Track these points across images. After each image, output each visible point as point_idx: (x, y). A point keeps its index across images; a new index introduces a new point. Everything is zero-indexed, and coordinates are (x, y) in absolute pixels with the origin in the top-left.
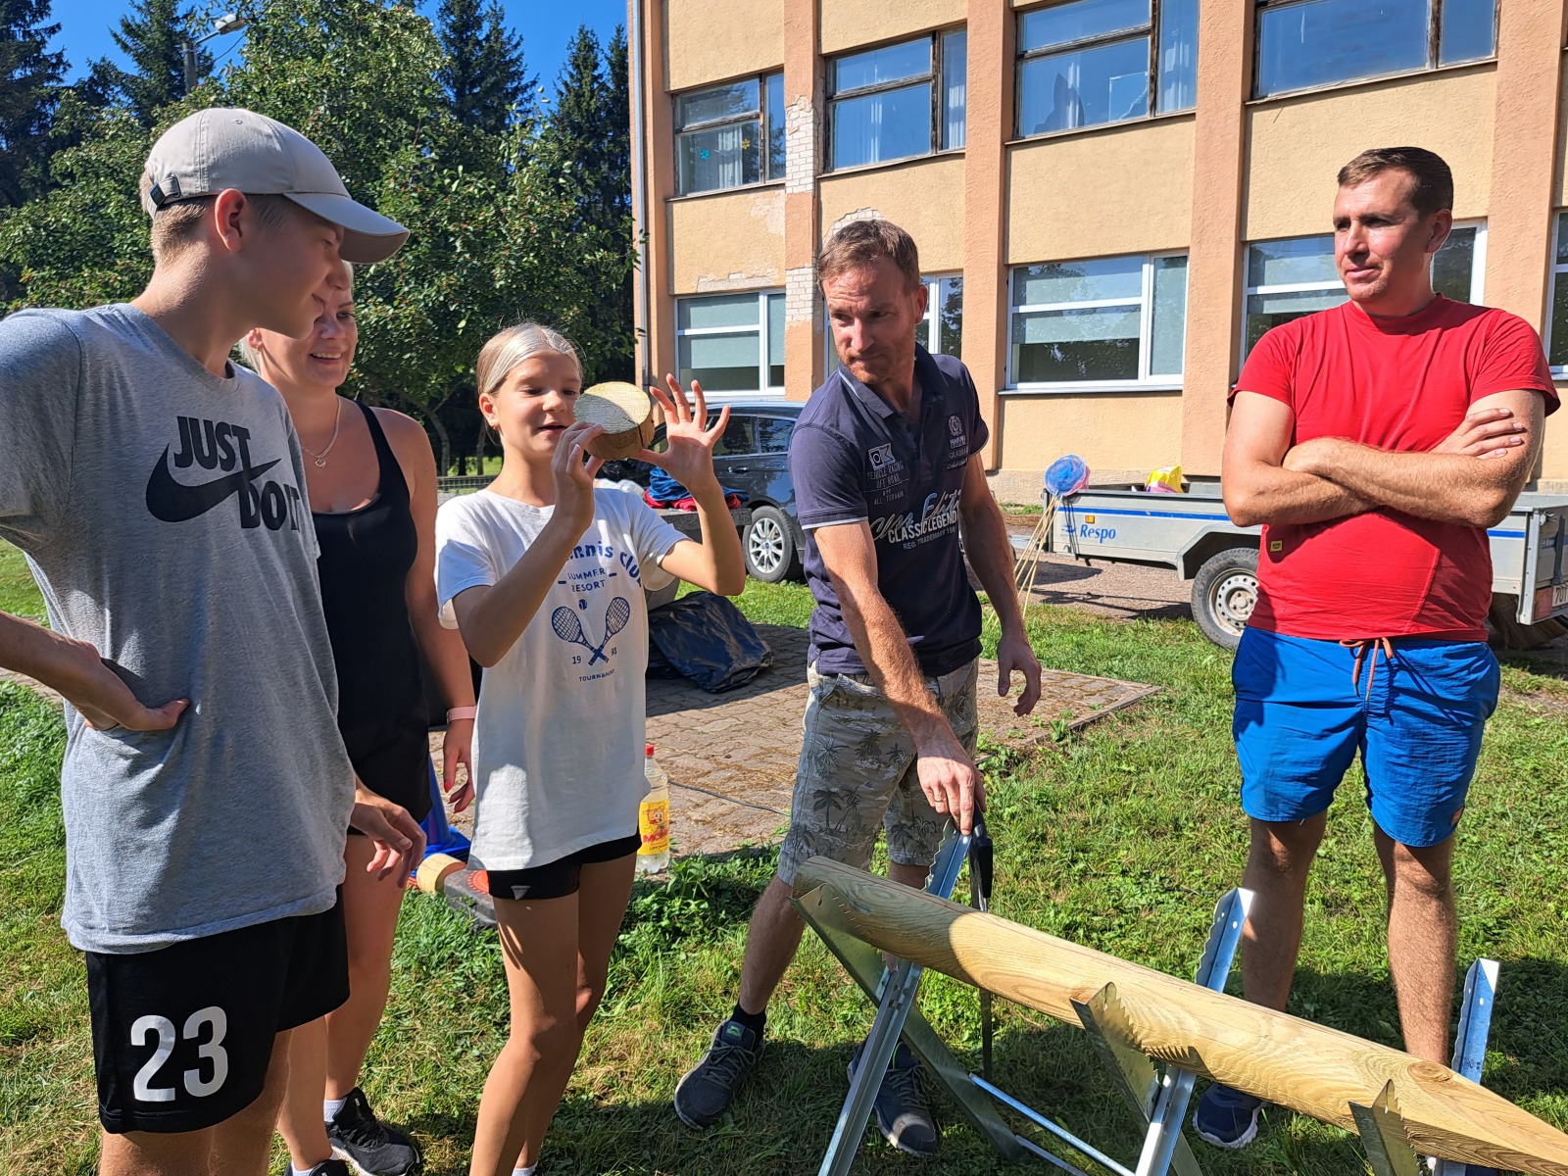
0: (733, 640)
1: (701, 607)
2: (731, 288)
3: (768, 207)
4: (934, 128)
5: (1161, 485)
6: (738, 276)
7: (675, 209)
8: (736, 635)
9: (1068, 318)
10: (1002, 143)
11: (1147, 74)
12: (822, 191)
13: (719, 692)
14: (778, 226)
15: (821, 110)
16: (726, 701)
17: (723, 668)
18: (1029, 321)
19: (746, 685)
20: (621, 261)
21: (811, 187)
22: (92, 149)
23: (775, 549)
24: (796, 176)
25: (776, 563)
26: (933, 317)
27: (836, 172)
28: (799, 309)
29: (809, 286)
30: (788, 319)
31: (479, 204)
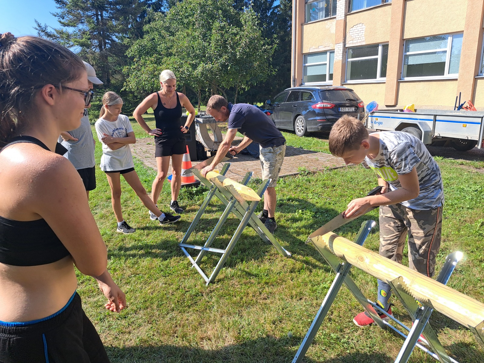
2: (319, 51)
3: (330, 25)
5: (407, 110)
6: (321, 47)
7: (304, 27)
12: (347, 19)
14: (333, 31)
18: (410, 57)
20: (271, 48)
21: (343, 18)
22: (152, 24)
23: (302, 127)
24: (339, 15)
25: (302, 131)
26: (379, 57)
27: (352, 12)
28: (338, 56)
29: (342, 49)
30: (335, 59)
31: (236, 35)
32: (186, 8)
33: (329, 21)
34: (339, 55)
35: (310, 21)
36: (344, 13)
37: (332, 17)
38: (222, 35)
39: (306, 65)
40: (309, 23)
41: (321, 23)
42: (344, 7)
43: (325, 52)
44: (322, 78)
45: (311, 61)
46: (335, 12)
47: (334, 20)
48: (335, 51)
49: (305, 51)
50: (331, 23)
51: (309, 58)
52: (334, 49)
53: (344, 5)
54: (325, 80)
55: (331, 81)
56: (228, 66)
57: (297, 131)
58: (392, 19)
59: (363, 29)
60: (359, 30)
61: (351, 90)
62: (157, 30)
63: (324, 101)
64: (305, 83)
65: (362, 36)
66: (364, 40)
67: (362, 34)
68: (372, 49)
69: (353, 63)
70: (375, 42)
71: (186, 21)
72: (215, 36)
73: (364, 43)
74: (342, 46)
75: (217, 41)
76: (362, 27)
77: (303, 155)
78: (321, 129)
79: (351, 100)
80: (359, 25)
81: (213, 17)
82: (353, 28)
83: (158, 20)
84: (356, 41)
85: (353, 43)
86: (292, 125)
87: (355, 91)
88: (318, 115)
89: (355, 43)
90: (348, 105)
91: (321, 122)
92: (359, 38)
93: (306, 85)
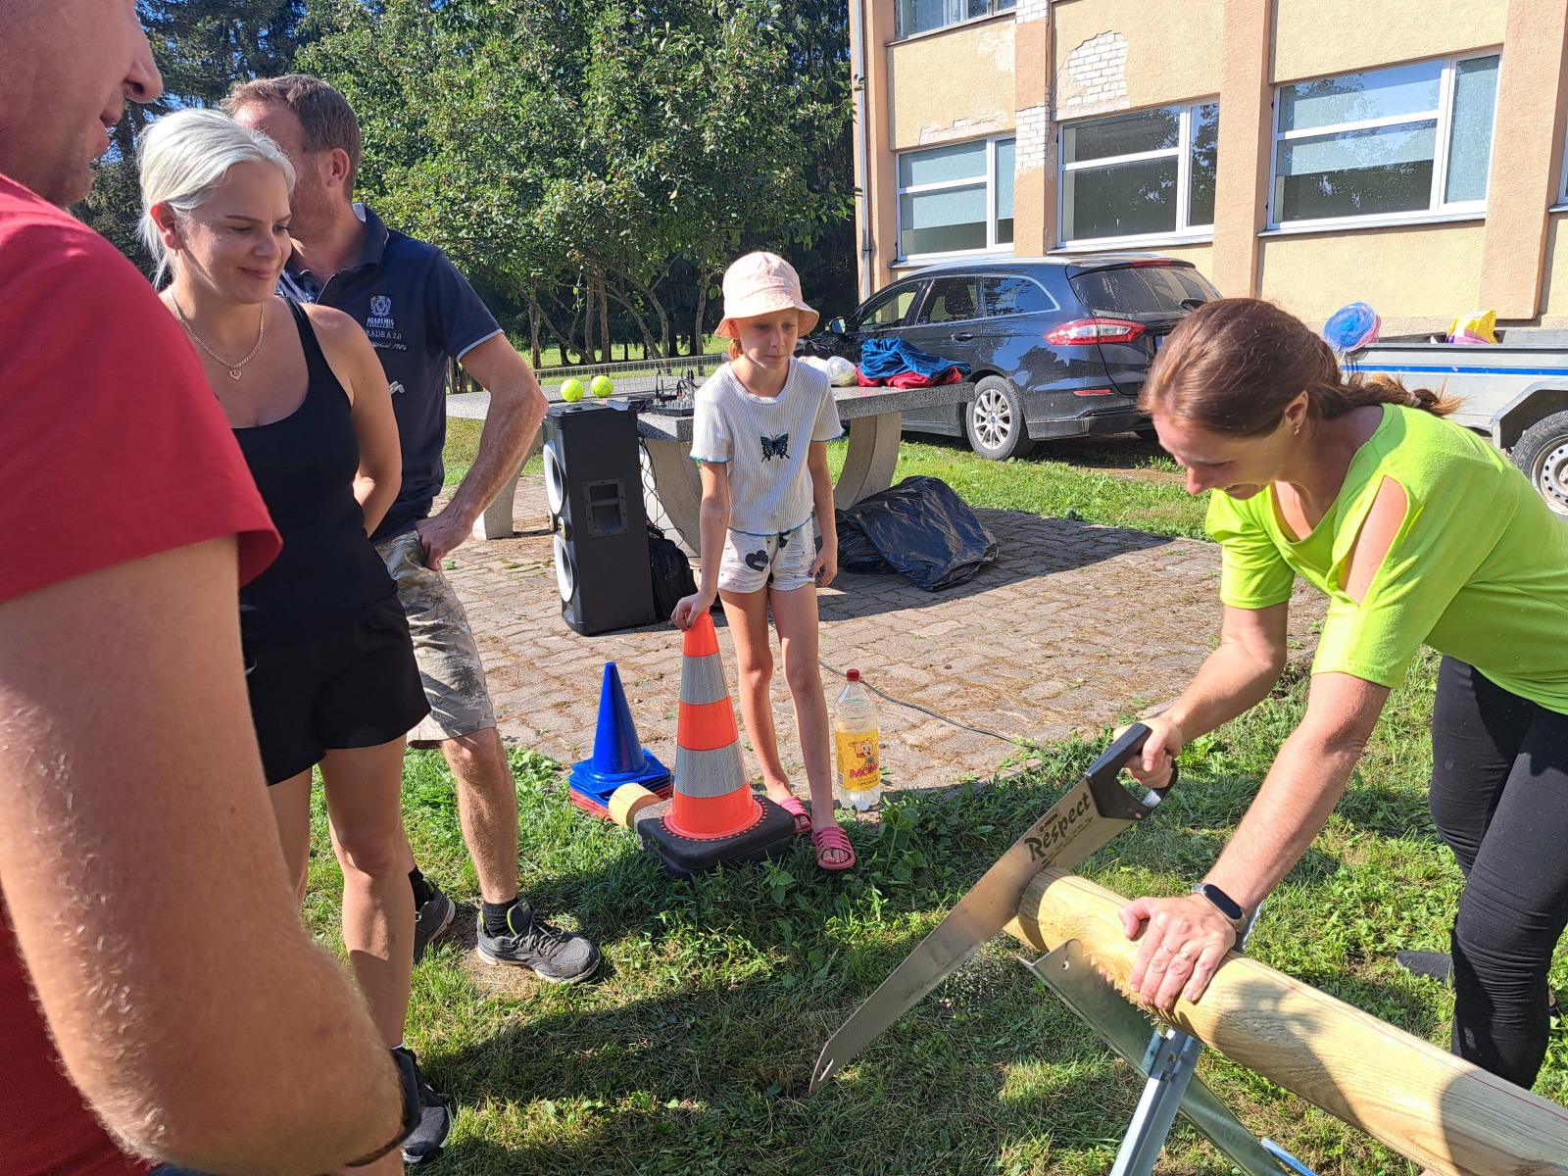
0: (953, 531)
1: (918, 495)
2: (955, 137)
3: (996, 41)
5: (1468, 333)
6: (963, 123)
7: (895, 54)
8: (957, 526)
9: (1340, 142)
12: (1058, 18)
13: (936, 590)
14: (1007, 61)
16: (945, 600)
17: (941, 563)
18: (1295, 149)
19: (967, 582)
20: (835, 113)
21: (1044, 13)
23: (1002, 424)
24: (1028, 3)
25: (1003, 439)
26: (1182, 153)
28: (1030, 154)
29: (1042, 126)
30: (1018, 166)
31: (687, 63)
33: (988, 27)
34: (1033, 149)
37: (999, 13)
39: (909, 190)
40: (910, 37)
41: (958, 35)
43: (977, 143)
44: (972, 235)
45: (925, 178)
47: (1006, 23)
48: (1018, 137)
49: (903, 141)
50: (998, 37)
51: (918, 167)
52: (1014, 131)
54: (984, 245)
55: (1007, 247)
56: (666, 185)
58: (1228, 11)
59: (1121, 53)
60: (1104, 56)
63: (1099, 313)
64: (910, 257)
66: (1124, 92)
68: (1153, 123)
69: (1079, 175)
70: (1164, 100)
73: (1125, 105)
74: (1043, 117)
76: (1115, 46)
78: (1093, 426)
80: (1101, 40)
82: (1083, 52)
84: (1094, 98)
85: (1081, 106)
86: (954, 413)
88: (1076, 369)
89: (1091, 105)
91: (1088, 400)
92: (1106, 88)
93: (911, 264)
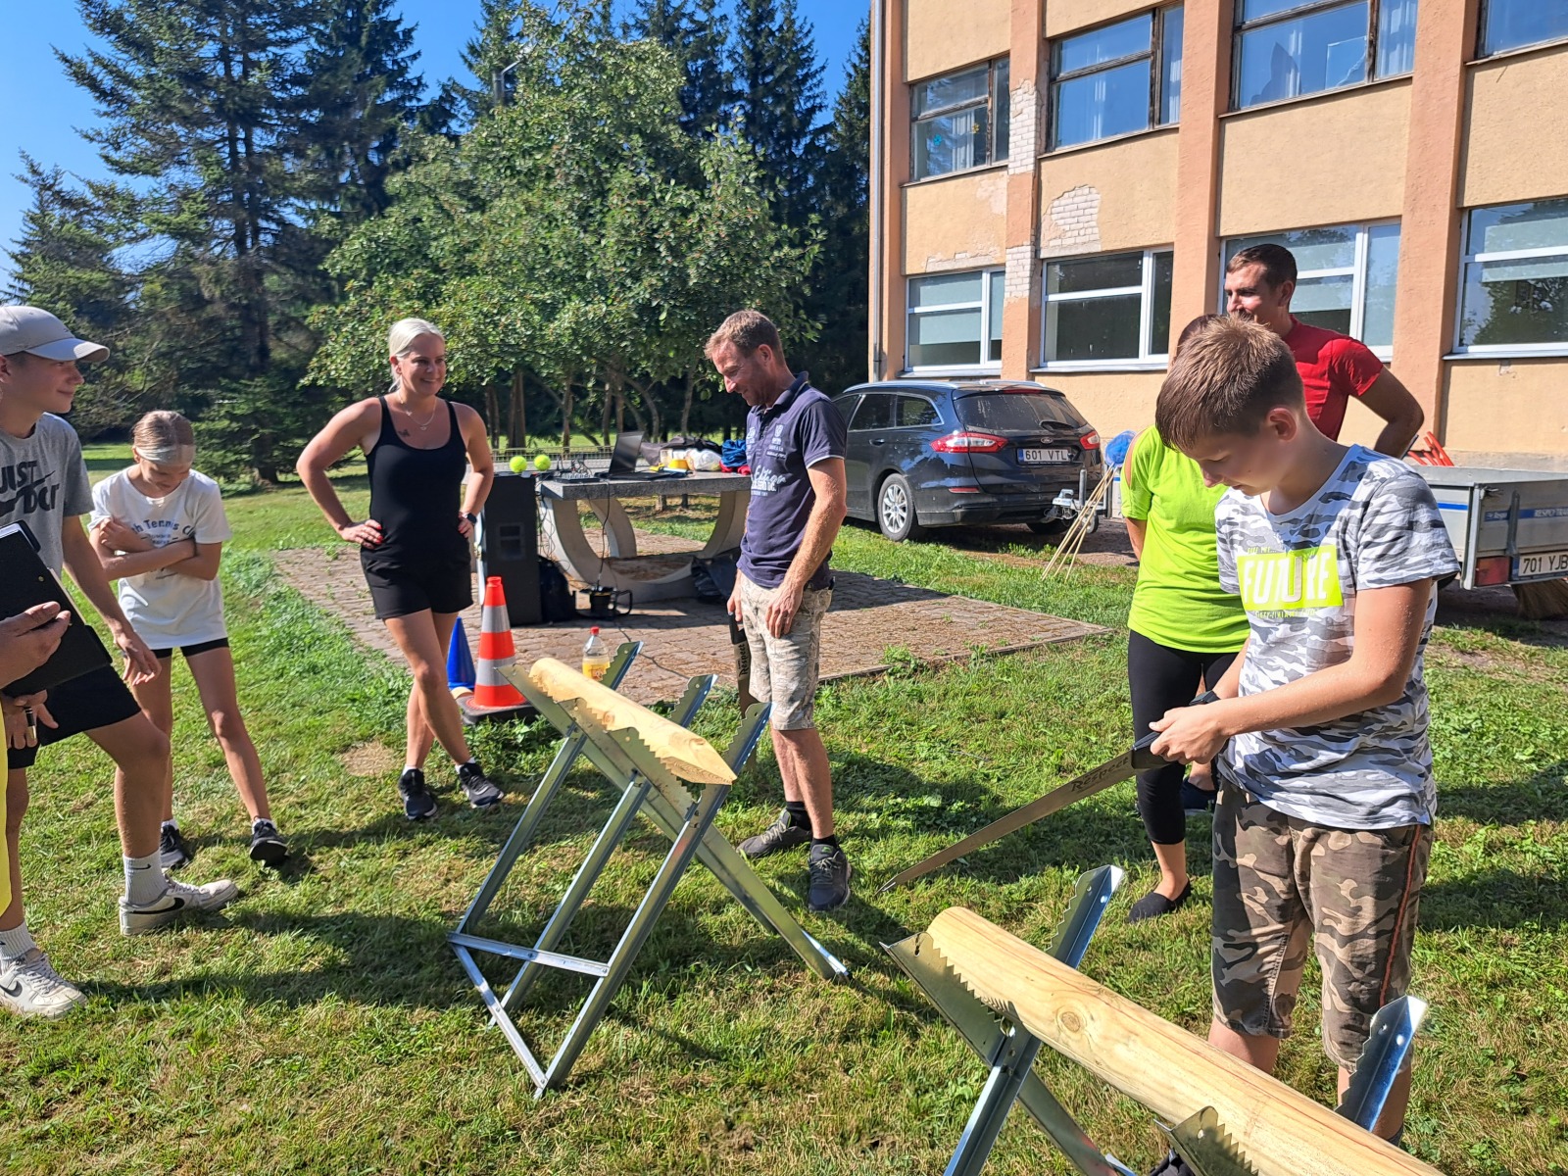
2: (956, 267)
3: (991, 189)
4: (1152, 104)
6: (963, 255)
7: (909, 194)
10: (1216, 116)
11: (1366, 38)
12: (1043, 171)
14: (1000, 206)
15: (1044, 92)
20: (801, 257)
21: (1031, 167)
22: (414, 174)
23: (900, 512)
24: (1019, 157)
25: (902, 525)
26: (1145, 290)
27: (1058, 151)
28: (1017, 285)
29: (1027, 262)
30: (1007, 295)
31: (685, 212)
32: (526, 123)
33: (985, 176)
34: (1019, 281)
35: (928, 174)
36: (1032, 154)
37: (996, 164)
38: (643, 213)
39: (917, 310)
40: (923, 180)
41: (961, 180)
42: (1033, 134)
43: (974, 273)
44: (968, 352)
45: (931, 300)
46: (1003, 149)
47: (1001, 173)
48: (1007, 270)
49: (913, 267)
50: (994, 184)
51: (925, 290)
52: (1004, 265)
53: (1033, 128)
54: (977, 361)
55: (997, 364)
56: (659, 308)
57: (887, 523)
58: (1181, 174)
59: (1095, 204)
60: (1081, 206)
61: (1057, 395)
62: (429, 191)
63: (971, 428)
64: (915, 369)
65: (1094, 224)
66: (1097, 237)
67: (1088, 218)
68: (1122, 264)
69: (1063, 307)
70: (1130, 246)
71: (521, 164)
72: (620, 211)
73: (1097, 248)
74: (1029, 255)
75: (626, 230)
76: (1089, 197)
77: (902, 606)
78: (965, 516)
79: (1056, 425)
80: (1079, 192)
81: (612, 154)
82: (1063, 201)
83: (434, 160)
84: (1072, 241)
85: (1062, 247)
86: (870, 502)
87: (1070, 397)
88: (953, 471)
89: (1069, 246)
90: (1047, 440)
91: (962, 496)
92: (1082, 232)
93: (917, 375)
